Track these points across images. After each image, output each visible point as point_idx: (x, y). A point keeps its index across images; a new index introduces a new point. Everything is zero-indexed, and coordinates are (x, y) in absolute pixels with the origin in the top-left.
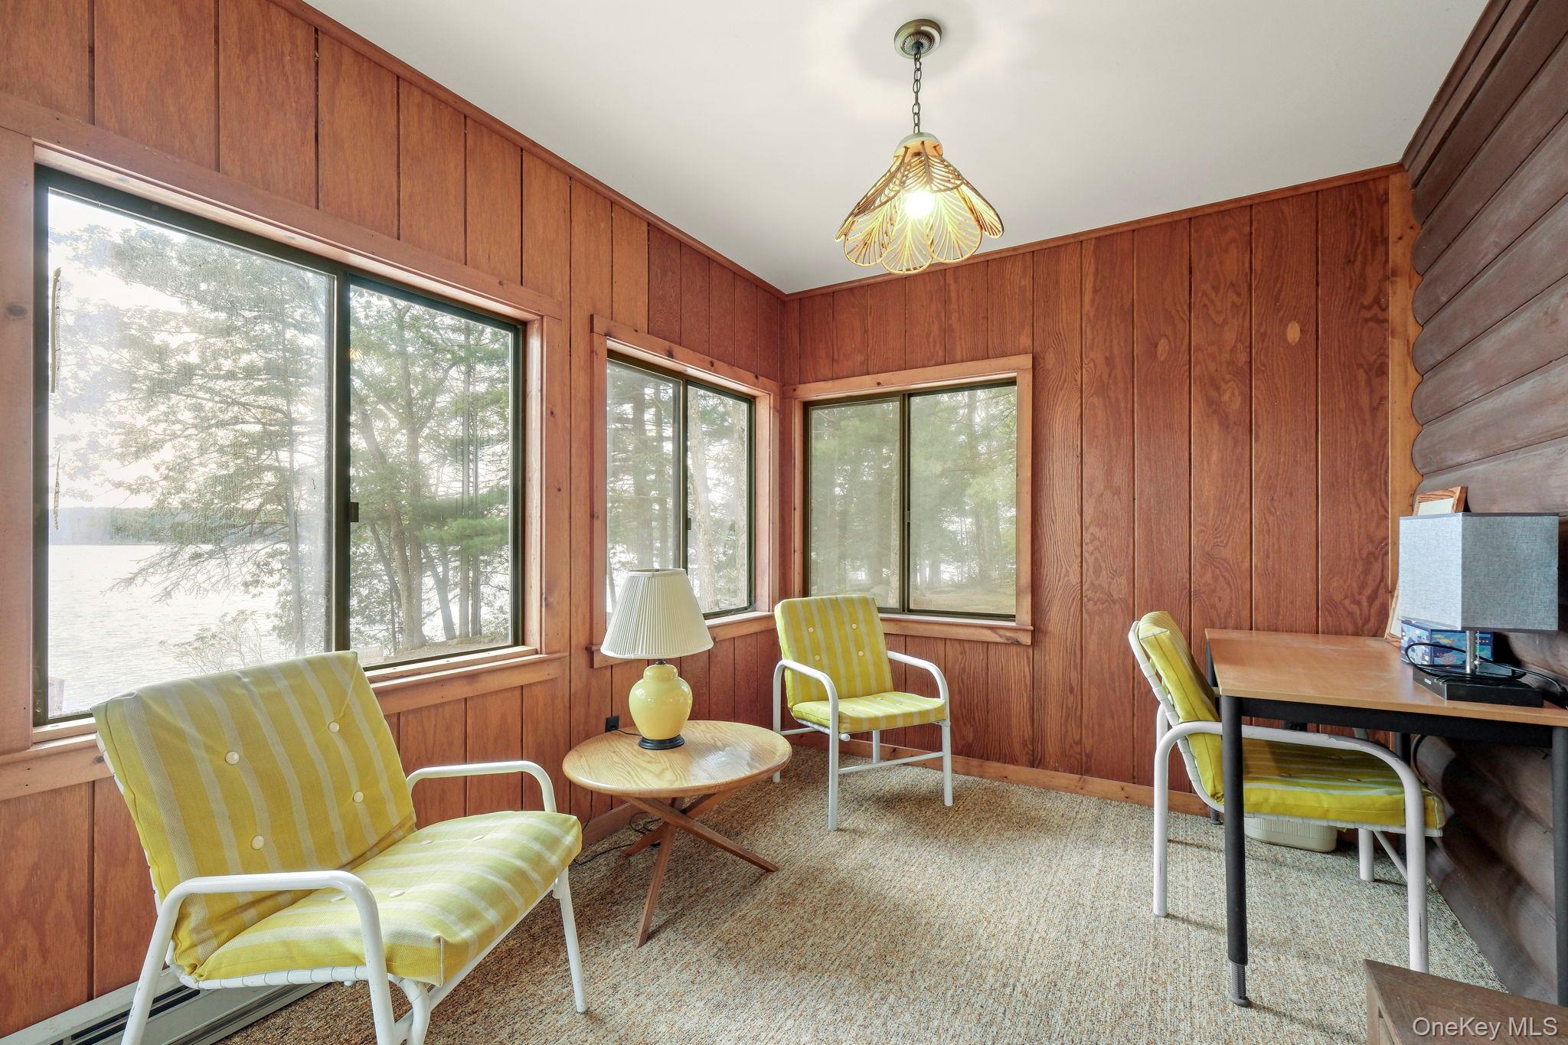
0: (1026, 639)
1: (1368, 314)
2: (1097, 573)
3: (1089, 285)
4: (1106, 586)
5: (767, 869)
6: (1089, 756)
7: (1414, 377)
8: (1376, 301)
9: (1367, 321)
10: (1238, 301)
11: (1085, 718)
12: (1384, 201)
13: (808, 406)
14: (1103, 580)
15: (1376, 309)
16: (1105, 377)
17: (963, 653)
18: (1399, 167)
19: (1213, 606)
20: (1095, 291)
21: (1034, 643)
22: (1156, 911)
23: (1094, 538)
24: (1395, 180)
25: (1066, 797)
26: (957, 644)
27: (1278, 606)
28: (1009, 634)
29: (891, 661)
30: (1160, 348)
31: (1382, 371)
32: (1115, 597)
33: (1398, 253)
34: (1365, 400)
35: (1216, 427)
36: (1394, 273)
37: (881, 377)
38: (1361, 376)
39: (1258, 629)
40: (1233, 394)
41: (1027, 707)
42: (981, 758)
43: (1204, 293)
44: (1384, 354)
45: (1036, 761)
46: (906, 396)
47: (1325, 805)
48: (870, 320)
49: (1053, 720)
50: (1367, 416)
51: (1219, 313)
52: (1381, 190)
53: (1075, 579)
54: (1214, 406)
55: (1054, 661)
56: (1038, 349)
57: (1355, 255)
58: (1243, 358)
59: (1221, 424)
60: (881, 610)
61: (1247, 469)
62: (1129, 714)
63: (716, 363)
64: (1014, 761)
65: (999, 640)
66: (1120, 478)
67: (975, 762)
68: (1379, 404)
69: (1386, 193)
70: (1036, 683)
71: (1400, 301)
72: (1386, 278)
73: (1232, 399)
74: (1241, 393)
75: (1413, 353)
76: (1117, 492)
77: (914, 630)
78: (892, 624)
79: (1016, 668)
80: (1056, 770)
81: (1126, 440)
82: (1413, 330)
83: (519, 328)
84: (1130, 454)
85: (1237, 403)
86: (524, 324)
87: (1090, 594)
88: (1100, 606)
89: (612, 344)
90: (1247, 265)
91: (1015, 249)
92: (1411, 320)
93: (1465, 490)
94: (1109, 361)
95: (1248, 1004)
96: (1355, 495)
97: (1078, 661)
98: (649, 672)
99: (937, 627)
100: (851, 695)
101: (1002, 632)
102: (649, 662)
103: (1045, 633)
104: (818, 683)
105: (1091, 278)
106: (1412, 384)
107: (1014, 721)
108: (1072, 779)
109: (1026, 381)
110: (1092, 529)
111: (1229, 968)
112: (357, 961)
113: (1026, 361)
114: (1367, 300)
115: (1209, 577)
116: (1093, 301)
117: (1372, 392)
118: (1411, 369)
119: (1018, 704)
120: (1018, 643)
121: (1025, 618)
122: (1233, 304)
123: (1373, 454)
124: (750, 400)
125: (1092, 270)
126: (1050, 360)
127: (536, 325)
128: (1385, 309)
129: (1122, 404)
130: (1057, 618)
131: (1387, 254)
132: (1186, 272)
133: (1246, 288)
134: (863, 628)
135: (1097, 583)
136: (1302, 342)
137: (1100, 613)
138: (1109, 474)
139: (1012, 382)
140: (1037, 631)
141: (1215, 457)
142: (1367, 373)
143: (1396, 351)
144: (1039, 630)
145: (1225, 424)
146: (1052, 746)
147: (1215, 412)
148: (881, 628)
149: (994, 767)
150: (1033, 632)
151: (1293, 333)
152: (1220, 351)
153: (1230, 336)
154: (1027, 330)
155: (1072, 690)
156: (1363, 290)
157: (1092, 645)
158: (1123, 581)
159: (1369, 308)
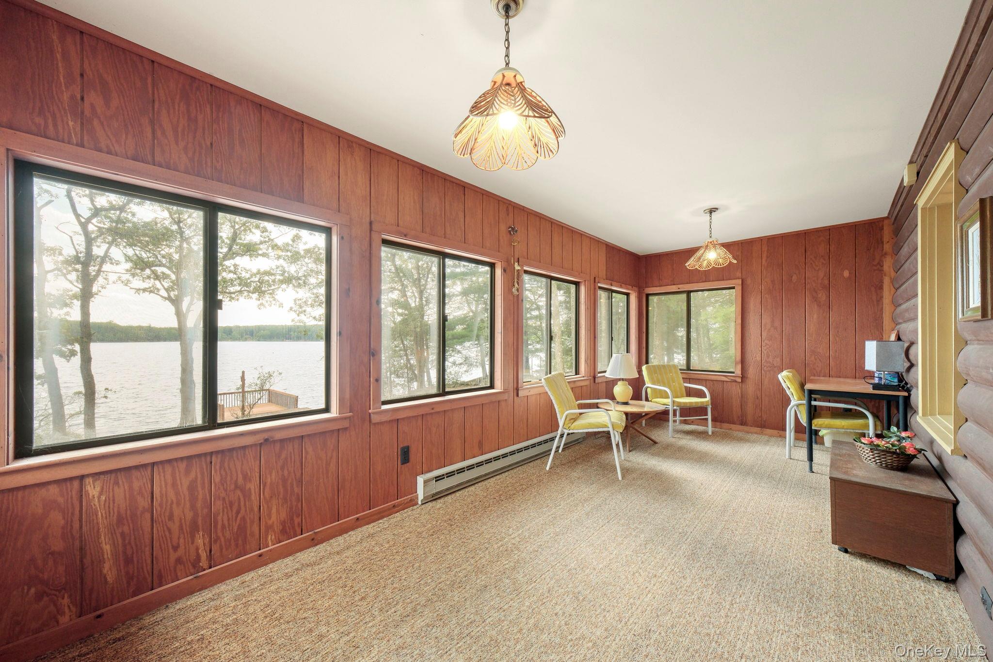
0: (739, 380)
1: (875, 268)
2: (768, 357)
3: (764, 255)
4: (771, 361)
5: (655, 443)
6: (765, 422)
7: (893, 290)
8: (879, 263)
9: (875, 270)
10: (824, 262)
11: (763, 408)
12: (882, 229)
13: (648, 295)
14: (770, 359)
15: (878, 266)
16: (771, 287)
17: (714, 385)
18: (887, 218)
19: (814, 369)
20: (767, 257)
21: (742, 381)
22: (787, 457)
23: (767, 344)
24: (886, 222)
25: (756, 435)
26: (711, 382)
27: (841, 369)
28: (732, 378)
29: (686, 387)
30: (793, 277)
31: (881, 288)
32: (775, 365)
33: (887, 247)
34: (874, 298)
35: (816, 306)
36: (886, 254)
37: (680, 286)
38: (873, 289)
39: (832, 377)
40: (822, 295)
41: (739, 404)
42: (721, 422)
43: (811, 259)
44: (882, 282)
45: (743, 423)
46: (689, 293)
47: (843, 424)
48: (675, 265)
49: (750, 409)
50: (875, 303)
51: (817, 266)
52: (881, 225)
53: (759, 359)
54: (815, 299)
55: (750, 388)
56: (744, 277)
57: (871, 247)
58: (826, 282)
59: (818, 305)
60: (681, 370)
61: (828, 321)
62: (781, 407)
63: (623, 285)
64: (734, 423)
65: (728, 380)
66: (777, 323)
67: (718, 424)
68: (880, 299)
69: (883, 226)
70: (743, 396)
71: (888, 264)
72: (882, 256)
73: (822, 296)
74: (826, 294)
75: (892, 281)
76: (776, 328)
77: (693, 376)
78: (684, 374)
79: (735, 391)
80: (751, 426)
81: (780, 310)
82: (893, 274)
83: (577, 284)
84: (781, 316)
85: (824, 298)
86: (579, 283)
87: (765, 364)
88: (769, 369)
89: (599, 285)
90: (828, 250)
91: (734, 242)
92: (892, 270)
93: (898, 332)
94: (773, 282)
95: (813, 472)
96: (870, 331)
97: (760, 387)
98: (620, 383)
99: (702, 376)
100: (677, 397)
101: (729, 377)
102: (620, 380)
103: (747, 378)
104: (666, 392)
105: (766, 252)
106: (892, 293)
107: (734, 409)
108: (758, 429)
109: (739, 288)
110: (766, 342)
111: (808, 464)
112: (606, 426)
113: (740, 281)
114: (875, 263)
115: (813, 358)
116: (766, 261)
117: (877, 294)
118: (892, 287)
119: (736, 403)
120: (736, 381)
121: (738, 372)
122: (823, 263)
123: (878, 316)
124: (628, 295)
125: (766, 249)
126: (749, 281)
127: (583, 283)
128: (882, 266)
129: (778, 298)
130: (752, 372)
131: (883, 247)
132: (804, 252)
133: (828, 257)
134: (674, 375)
135: (768, 360)
136: (850, 278)
137: (769, 371)
138: (773, 321)
139: (733, 288)
140: (743, 377)
141: (815, 316)
142: (875, 288)
143: (886, 281)
144: (744, 377)
145: (819, 306)
146: (749, 418)
147: (815, 300)
148: (681, 376)
149: (726, 425)
150: (742, 378)
151: (846, 274)
152: (817, 280)
153: (821, 274)
154: (740, 270)
155: (758, 398)
156: (874, 260)
157: (766, 382)
158: (778, 360)
159: (876, 266)
